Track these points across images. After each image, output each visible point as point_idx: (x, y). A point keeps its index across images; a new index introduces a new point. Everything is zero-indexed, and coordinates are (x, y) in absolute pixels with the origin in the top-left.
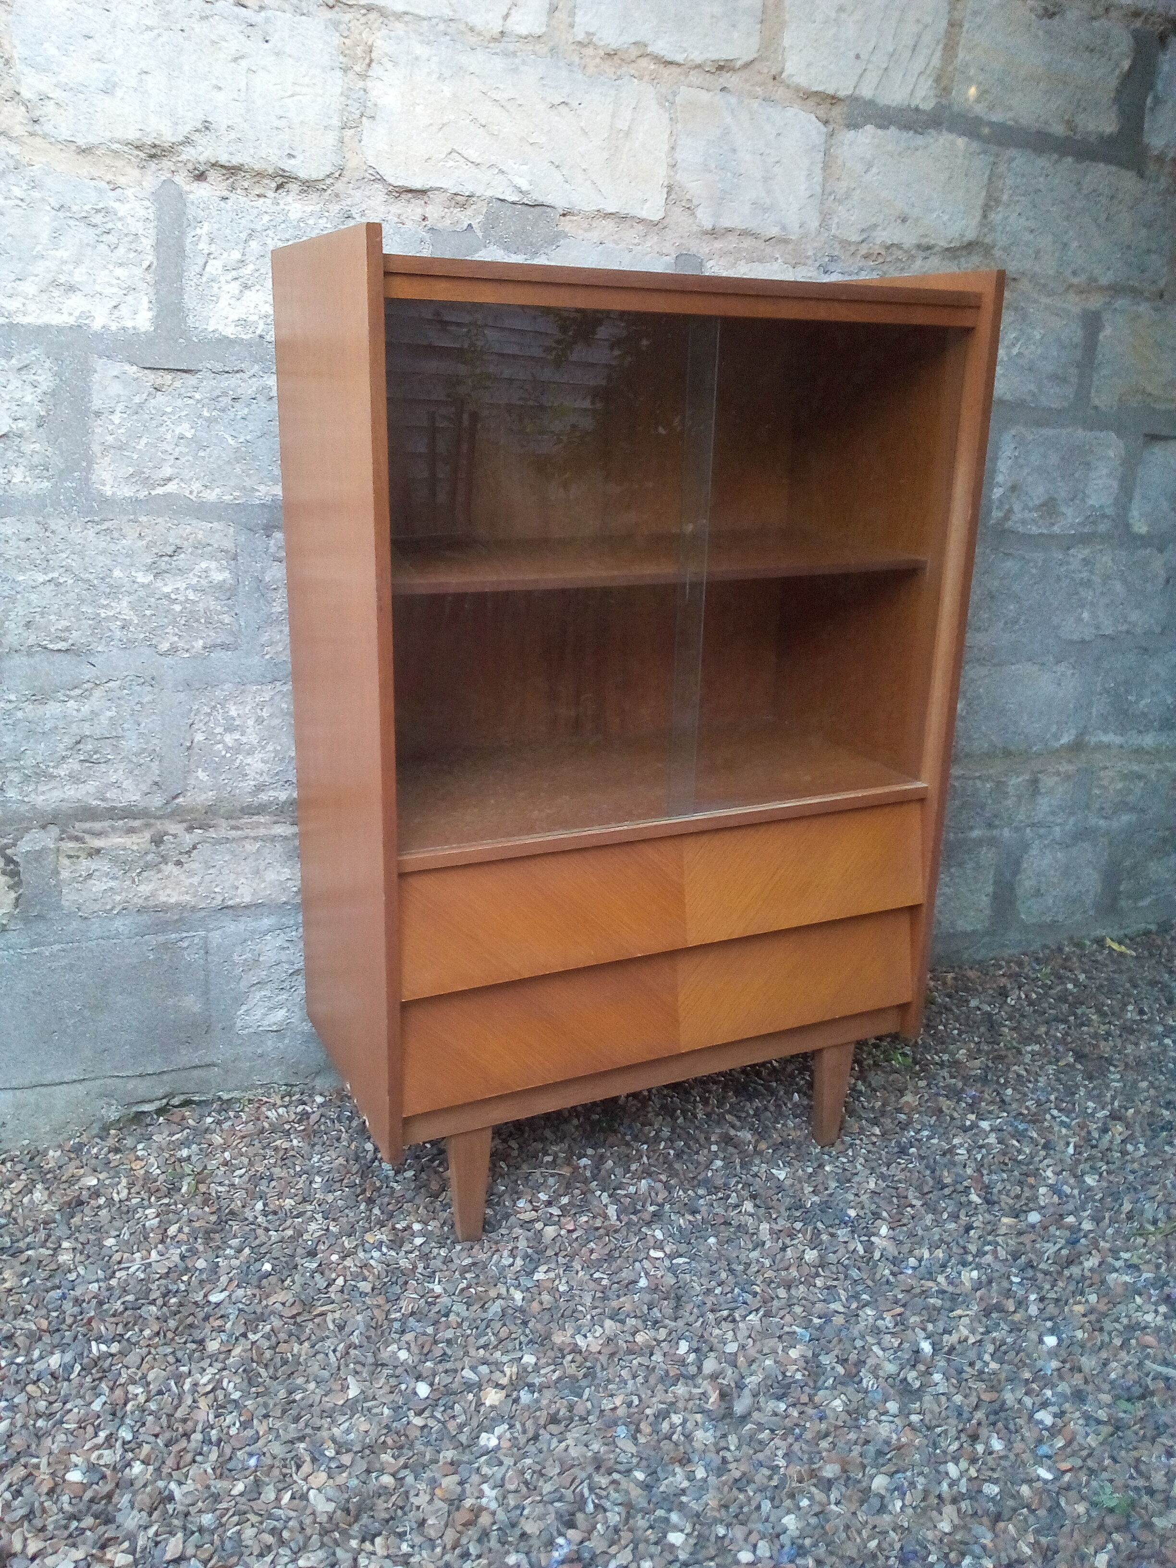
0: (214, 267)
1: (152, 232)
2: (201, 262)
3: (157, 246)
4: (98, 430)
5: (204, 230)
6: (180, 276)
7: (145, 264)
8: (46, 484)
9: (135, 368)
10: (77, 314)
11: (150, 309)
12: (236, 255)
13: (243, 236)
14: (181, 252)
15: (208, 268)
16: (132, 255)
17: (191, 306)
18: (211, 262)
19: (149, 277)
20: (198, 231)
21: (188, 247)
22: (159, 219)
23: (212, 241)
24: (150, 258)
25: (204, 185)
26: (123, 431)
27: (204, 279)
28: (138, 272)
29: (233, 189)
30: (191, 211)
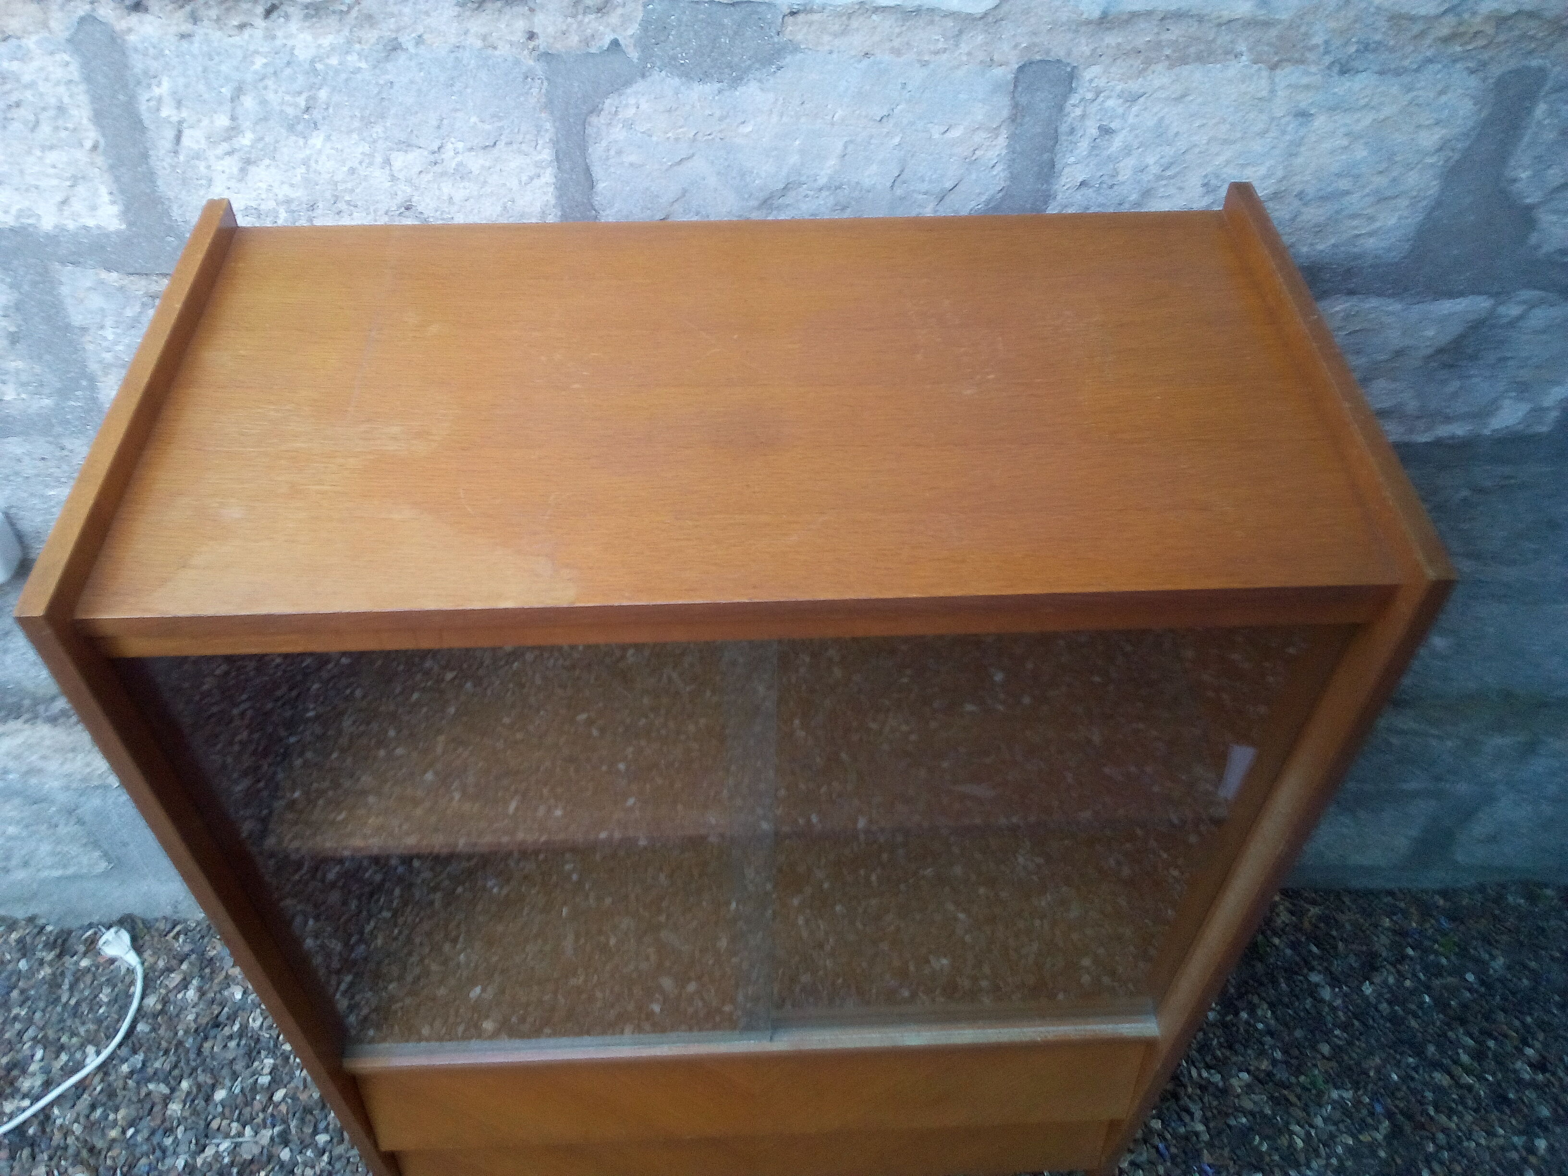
0: (192, 140)
1: (83, 98)
2: (170, 134)
3: (98, 117)
4: (90, 347)
5: (164, 88)
6: (145, 156)
7: (88, 144)
8: (47, 402)
9: (114, 275)
10: (14, 211)
11: (113, 203)
12: (223, 121)
13: (226, 91)
14: (137, 125)
15: (186, 141)
16: (63, 134)
17: (171, 194)
18: (187, 133)
19: (100, 160)
20: (157, 91)
21: (146, 116)
22: (88, 79)
23: (179, 104)
24: (91, 135)
25: (148, 18)
26: (120, 348)
27: (182, 158)
28: (82, 156)
29: (195, 18)
30: (138, 64)
